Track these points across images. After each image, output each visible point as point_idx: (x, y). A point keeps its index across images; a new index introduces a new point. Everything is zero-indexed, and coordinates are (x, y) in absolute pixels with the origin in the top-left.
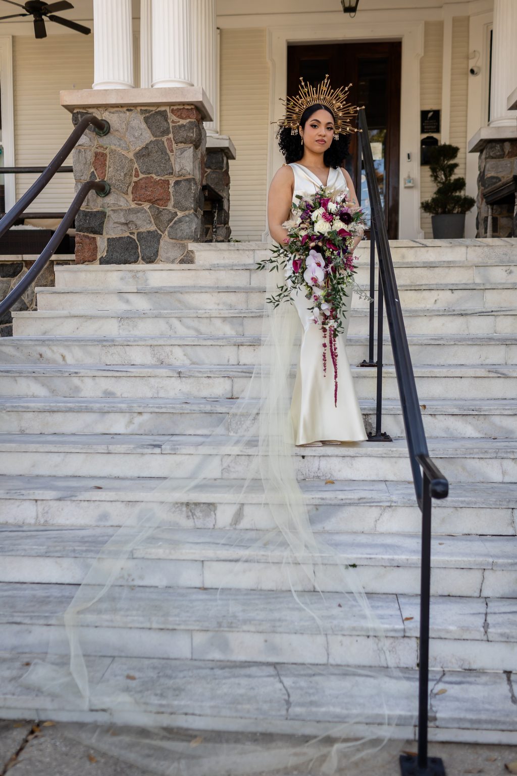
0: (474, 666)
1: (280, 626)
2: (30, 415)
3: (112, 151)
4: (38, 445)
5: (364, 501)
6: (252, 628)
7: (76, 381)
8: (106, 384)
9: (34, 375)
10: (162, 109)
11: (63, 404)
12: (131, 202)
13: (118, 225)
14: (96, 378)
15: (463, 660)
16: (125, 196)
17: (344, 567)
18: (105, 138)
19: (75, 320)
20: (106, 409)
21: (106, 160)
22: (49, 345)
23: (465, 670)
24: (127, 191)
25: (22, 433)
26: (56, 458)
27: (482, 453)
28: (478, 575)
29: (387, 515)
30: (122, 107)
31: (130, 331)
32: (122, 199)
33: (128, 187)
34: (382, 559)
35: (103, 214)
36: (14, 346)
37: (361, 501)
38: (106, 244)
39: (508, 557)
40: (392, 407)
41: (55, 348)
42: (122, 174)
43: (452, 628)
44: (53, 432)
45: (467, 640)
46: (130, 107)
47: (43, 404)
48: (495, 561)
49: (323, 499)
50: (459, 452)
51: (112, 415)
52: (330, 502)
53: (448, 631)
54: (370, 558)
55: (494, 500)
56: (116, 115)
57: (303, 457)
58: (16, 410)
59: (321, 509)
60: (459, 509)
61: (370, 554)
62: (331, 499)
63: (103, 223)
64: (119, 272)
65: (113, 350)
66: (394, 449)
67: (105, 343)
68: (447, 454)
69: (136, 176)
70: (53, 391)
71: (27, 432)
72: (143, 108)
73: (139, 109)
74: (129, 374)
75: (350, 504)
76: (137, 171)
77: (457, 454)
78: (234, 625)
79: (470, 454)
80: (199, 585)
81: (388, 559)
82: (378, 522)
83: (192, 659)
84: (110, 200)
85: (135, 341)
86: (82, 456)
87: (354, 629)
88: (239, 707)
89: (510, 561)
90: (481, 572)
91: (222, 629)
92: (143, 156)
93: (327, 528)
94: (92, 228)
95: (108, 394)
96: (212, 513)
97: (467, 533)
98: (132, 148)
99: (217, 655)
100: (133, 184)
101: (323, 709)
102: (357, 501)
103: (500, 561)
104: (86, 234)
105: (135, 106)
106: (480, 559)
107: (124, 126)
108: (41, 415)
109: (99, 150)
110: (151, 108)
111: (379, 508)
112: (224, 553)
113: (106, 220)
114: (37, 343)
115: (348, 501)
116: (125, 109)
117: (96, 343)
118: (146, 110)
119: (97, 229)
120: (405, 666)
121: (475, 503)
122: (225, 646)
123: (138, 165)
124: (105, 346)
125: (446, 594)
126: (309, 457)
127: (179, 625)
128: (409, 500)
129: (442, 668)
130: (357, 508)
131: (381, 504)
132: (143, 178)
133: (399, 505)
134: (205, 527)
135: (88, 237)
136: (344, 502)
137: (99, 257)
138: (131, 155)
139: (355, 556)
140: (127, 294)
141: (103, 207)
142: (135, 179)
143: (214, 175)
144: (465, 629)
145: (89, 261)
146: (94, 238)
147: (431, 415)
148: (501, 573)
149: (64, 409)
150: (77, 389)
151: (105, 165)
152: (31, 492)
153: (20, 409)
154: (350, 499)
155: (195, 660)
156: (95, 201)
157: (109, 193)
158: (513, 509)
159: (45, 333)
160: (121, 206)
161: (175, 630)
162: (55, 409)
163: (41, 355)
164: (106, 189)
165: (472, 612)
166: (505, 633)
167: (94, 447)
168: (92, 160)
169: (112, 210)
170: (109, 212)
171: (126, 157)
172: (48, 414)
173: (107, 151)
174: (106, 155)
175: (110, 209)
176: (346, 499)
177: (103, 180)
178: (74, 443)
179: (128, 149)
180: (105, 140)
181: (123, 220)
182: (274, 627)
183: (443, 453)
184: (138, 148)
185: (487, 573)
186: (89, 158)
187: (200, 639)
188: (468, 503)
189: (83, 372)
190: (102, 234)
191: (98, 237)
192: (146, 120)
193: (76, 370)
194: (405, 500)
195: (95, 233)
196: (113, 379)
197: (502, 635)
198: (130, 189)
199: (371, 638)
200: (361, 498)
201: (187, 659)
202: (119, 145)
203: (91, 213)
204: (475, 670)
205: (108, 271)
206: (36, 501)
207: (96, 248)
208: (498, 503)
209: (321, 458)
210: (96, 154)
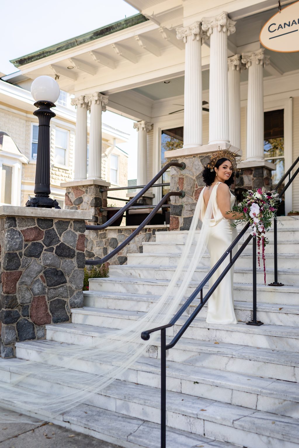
0: (229, 441)
1: (147, 403)
2: (111, 300)
3: (187, 177)
4: (104, 313)
5: (220, 353)
6: (137, 402)
7: (136, 286)
8: (148, 288)
9: (121, 282)
10: (209, 154)
11: (122, 296)
12: (194, 200)
13: (188, 211)
14: (144, 285)
15: (224, 436)
16: (192, 197)
17: (193, 383)
18: (183, 170)
19: (152, 258)
20: (138, 300)
21: (183, 181)
22: (134, 269)
23: (226, 442)
24: (192, 195)
25: (108, 308)
26: (110, 320)
27: (296, 336)
28: (255, 397)
29: (231, 361)
30: (191, 156)
31: (174, 264)
32: (190, 199)
33: (193, 193)
34: (209, 381)
35: (182, 206)
36: (121, 269)
37: (218, 353)
38: (183, 220)
39: (270, 390)
40: (264, 307)
41: (136, 271)
42: (190, 187)
43: (218, 418)
44: (119, 309)
45: (226, 425)
46: (194, 156)
47: (115, 296)
48: (262, 390)
49: (201, 350)
50: (283, 334)
51: (141, 303)
52: (205, 352)
53: (216, 419)
54: (204, 380)
55: (284, 360)
56: (188, 160)
57: (209, 329)
58: (105, 297)
59: (202, 354)
60: (266, 363)
61: (204, 378)
62: (205, 350)
63: (182, 210)
64: (183, 235)
65: (159, 272)
66: (251, 329)
67: (156, 269)
68: (277, 335)
69: (197, 187)
70: (128, 290)
71: (110, 308)
72: (200, 155)
73: (198, 156)
74: (157, 284)
75: (214, 354)
76: (197, 185)
77: (283, 335)
78: (130, 399)
79: (290, 335)
80: (136, 382)
81: (212, 382)
82: (227, 365)
83: (116, 412)
84: (185, 199)
85: (168, 268)
86: (120, 320)
87: (176, 410)
88: (111, 431)
89: (269, 392)
90: (256, 396)
91: (126, 400)
92: (199, 178)
93: (204, 365)
94: (177, 213)
95: (149, 293)
96: (156, 351)
97: (271, 377)
98: (195, 174)
99: (124, 412)
100: (195, 191)
101: (141, 440)
102: (216, 353)
103: (264, 391)
104: (174, 216)
105: (197, 154)
106: (254, 388)
107: (191, 165)
108: (115, 301)
109: (181, 177)
110: (204, 155)
111: (227, 357)
112: (145, 368)
113: (183, 209)
114: (130, 268)
115: (213, 352)
116: (192, 156)
117: (152, 269)
118: (202, 156)
119: (178, 214)
120: (199, 434)
121: (274, 361)
122: (128, 409)
123: (197, 182)
124: (156, 270)
125: (240, 405)
126: (211, 330)
127: (111, 395)
128: (241, 355)
129: (215, 438)
130: (217, 356)
131: (228, 356)
132: (200, 188)
133: (236, 357)
134: (153, 357)
135: (175, 217)
136: (211, 352)
137: (180, 227)
138: (194, 178)
139: (197, 377)
140: (180, 245)
141: (182, 203)
142: (196, 189)
143: (258, 181)
144: (224, 419)
145: (175, 229)
146: (178, 218)
147: (286, 313)
148: (266, 398)
149: (123, 299)
150: (137, 290)
151: (183, 183)
152: (91, 333)
153: (107, 297)
154: (214, 351)
155: (117, 413)
156: (178, 200)
157: (185, 196)
158: (294, 367)
159: (139, 264)
160: (189, 202)
161: (110, 397)
162: (119, 298)
163: (131, 274)
164: (183, 194)
165: (238, 414)
166: (242, 425)
167: (124, 316)
168: (178, 182)
169: (186, 204)
170: (184, 206)
171: (193, 179)
172: (117, 300)
173: (184, 177)
174: (184, 178)
175: (185, 204)
176: (212, 351)
177: (182, 191)
178: (118, 314)
179: (193, 175)
180: (184, 172)
181: (190, 209)
182: (145, 402)
183: (275, 334)
184: (197, 174)
185: (259, 397)
186: (177, 180)
187: (119, 402)
188: (270, 361)
189: (139, 282)
190: (181, 216)
191: (179, 217)
192: (201, 161)
193: (136, 281)
194: (239, 355)
195: (178, 215)
196: (151, 286)
197: (241, 426)
198: (194, 194)
199: (184, 416)
200: (218, 351)
201: (114, 412)
202: (189, 174)
203: (177, 206)
204: (230, 443)
205: (178, 234)
206: (93, 337)
207: (178, 223)
208: (286, 362)
209: (217, 330)
210: (180, 178)
